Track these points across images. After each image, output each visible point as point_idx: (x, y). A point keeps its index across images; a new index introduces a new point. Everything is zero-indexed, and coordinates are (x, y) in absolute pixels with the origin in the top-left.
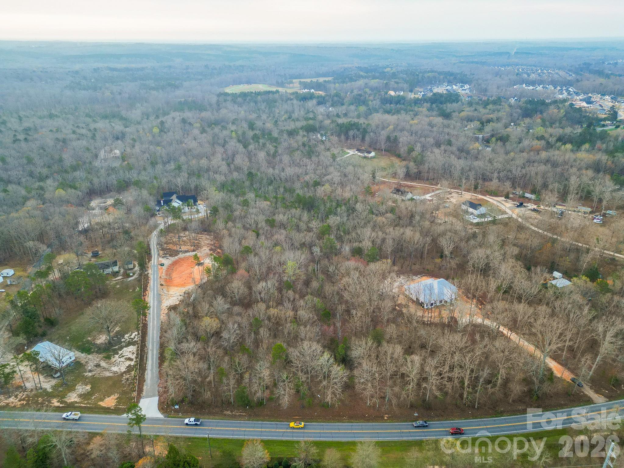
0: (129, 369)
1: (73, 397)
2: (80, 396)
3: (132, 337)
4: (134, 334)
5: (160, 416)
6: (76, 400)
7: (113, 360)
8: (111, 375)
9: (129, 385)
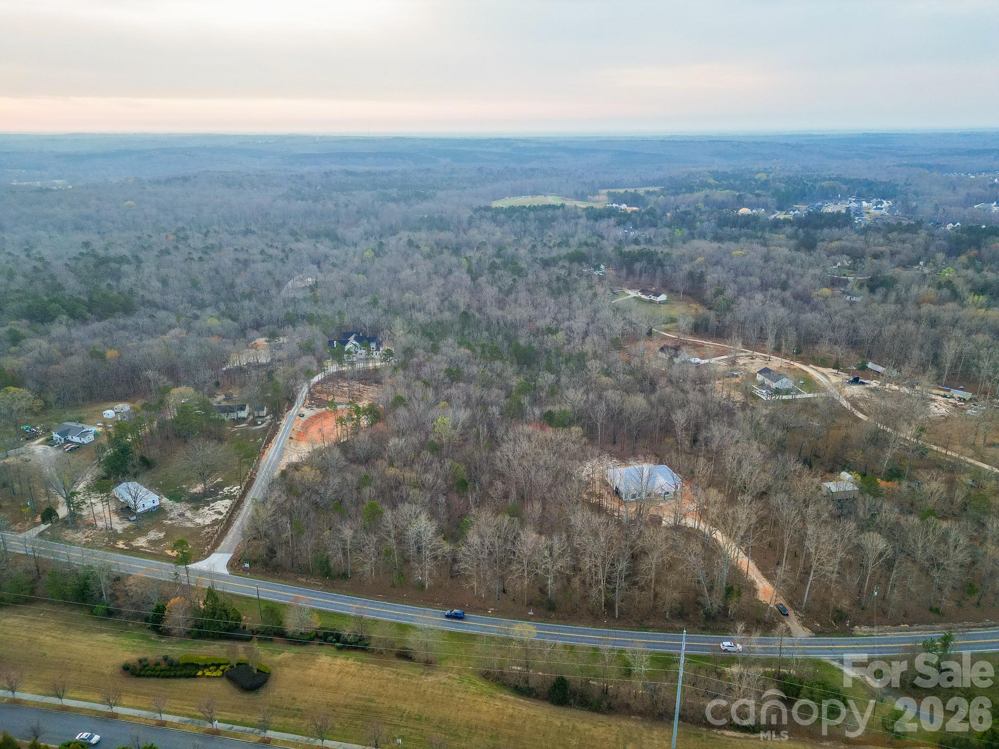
0: (215, 522)
1: (141, 542)
2: (149, 542)
3: (232, 491)
4: (235, 488)
5: (226, 572)
6: (143, 545)
7: (201, 511)
8: (192, 526)
9: (207, 538)
